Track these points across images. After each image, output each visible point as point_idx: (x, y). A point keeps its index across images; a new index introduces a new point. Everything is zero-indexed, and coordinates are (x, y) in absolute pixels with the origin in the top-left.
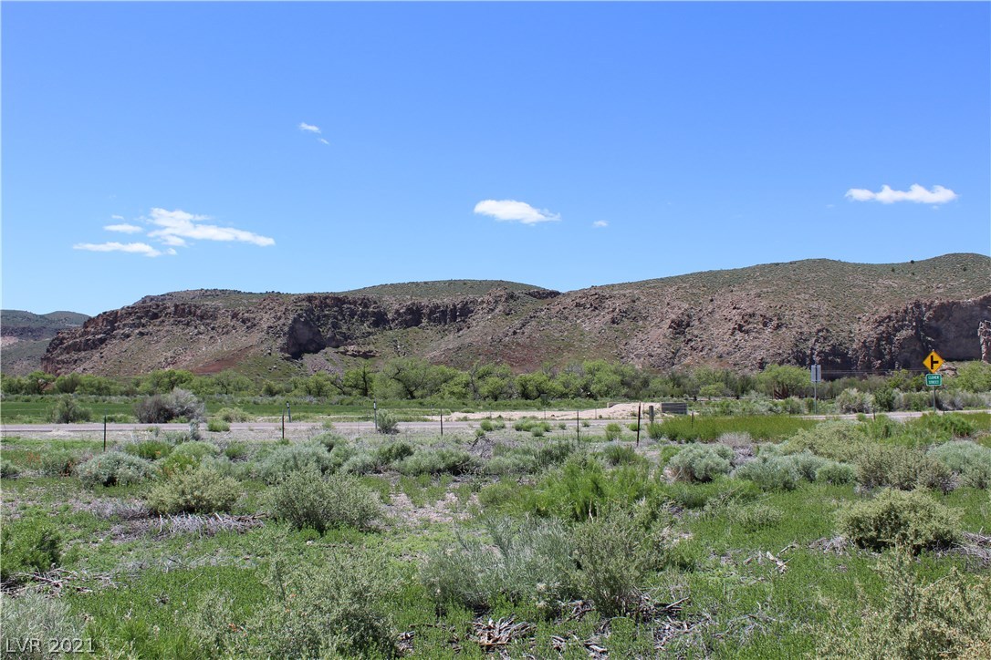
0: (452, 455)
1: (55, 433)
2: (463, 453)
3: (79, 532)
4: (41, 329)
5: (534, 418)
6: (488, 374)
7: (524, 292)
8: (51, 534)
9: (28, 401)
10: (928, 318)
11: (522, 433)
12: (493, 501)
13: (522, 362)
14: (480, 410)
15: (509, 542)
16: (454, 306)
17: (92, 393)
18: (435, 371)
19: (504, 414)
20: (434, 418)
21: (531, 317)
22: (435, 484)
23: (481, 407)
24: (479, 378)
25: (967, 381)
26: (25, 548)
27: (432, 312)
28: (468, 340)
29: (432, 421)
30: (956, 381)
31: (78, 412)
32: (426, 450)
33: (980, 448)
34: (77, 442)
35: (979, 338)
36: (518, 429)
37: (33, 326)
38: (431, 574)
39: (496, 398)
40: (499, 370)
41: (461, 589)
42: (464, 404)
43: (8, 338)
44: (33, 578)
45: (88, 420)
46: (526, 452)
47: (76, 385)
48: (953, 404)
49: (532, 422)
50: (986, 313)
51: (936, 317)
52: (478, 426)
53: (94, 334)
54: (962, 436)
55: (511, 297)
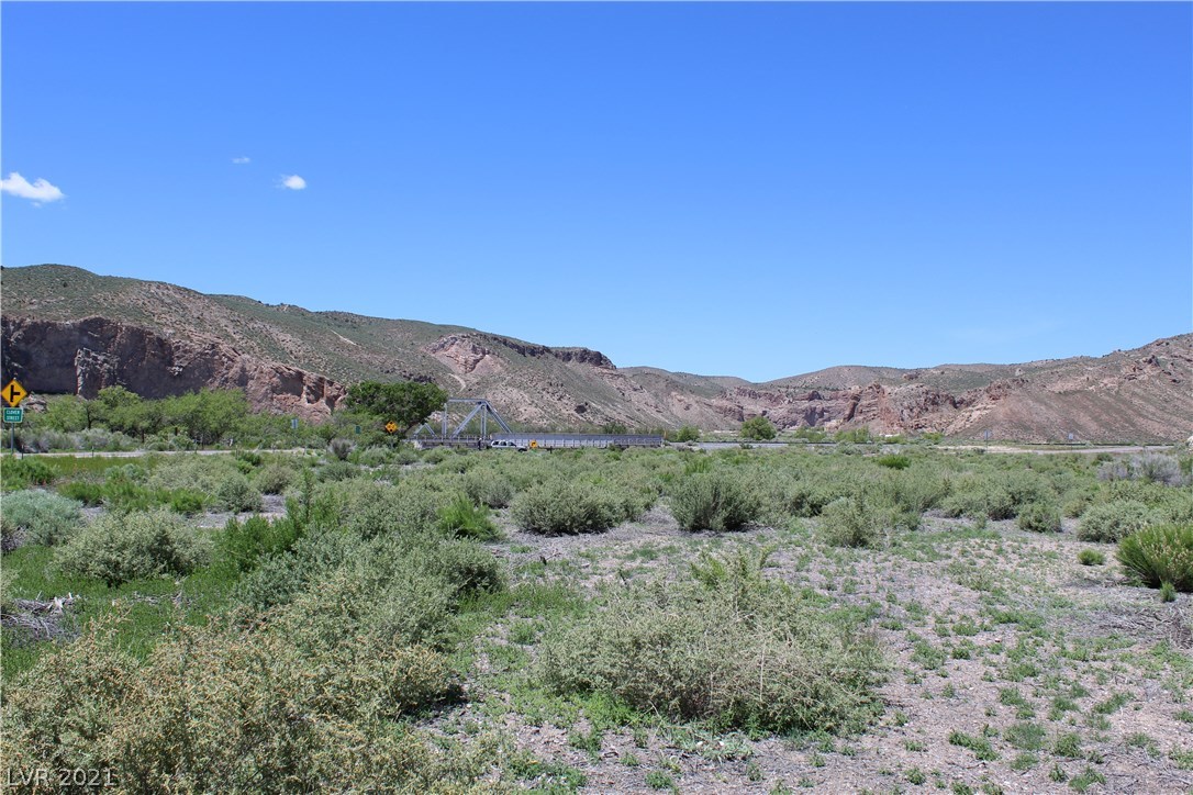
10: (17, 339)
25: (57, 419)
30: (44, 418)
33: (55, 497)
35: (76, 368)
48: (37, 445)
50: (86, 339)
51: (26, 339)
54: (41, 483)
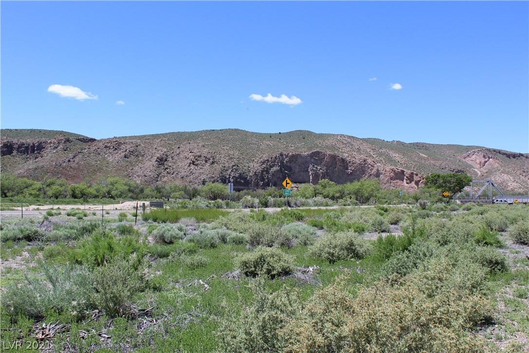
0: (27, 230)
2: (34, 229)
5: (78, 209)
6: (53, 183)
7: (75, 138)
10: (286, 161)
11: (71, 217)
12: (51, 256)
13: (73, 178)
14: (47, 204)
15: (57, 279)
16: (34, 144)
18: (20, 181)
19: (61, 207)
20: (19, 208)
21: (79, 153)
22: (16, 247)
23: (48, 203)
24: (47, 186)
25: (303, 193)
27: (20, 147)
28: (41, 164)
29: (17, 210)
30: (298, 193)
32: (10, 227)
33: (306, 226)
35: (309, 172)
36: (69, 215)
38: (7, 299)
39: (57, 198)
40: (59, 182)
41: (27, 307)
42: (37, 201)
46: (72, 228)
48: (296, 204)
49: (77, 211)
50: (313, 160)
51: (290, 161)
52: (44, 213)
54: (299, 220)
55: (68, 140)
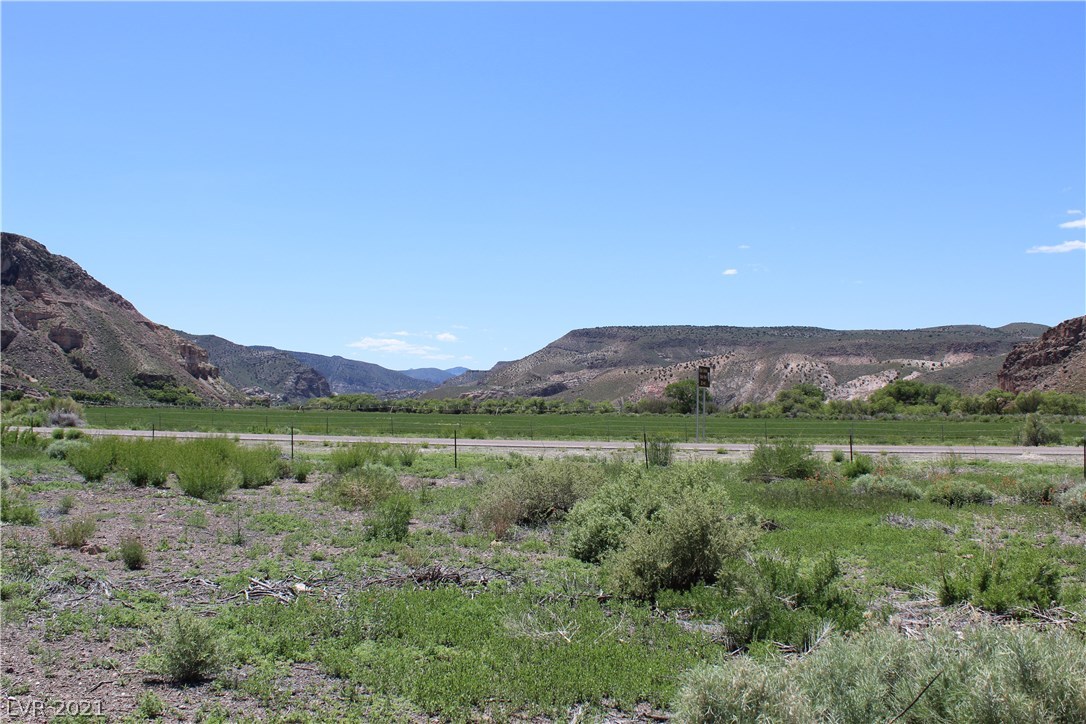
1: (1025, 456)
3: (1072, 569)
4: (996, 344)
8: (1048, 568)
9: (987, 421)
17: (1057, 413)
26: (1022, 581)
31: (1047, 433)
34: (1051, 467)
37: (988, 340)
43: (962, 354)
44: (1033, 615)
45: (1059, 443)
47: (1038, 404)
53: (1055, 346)
